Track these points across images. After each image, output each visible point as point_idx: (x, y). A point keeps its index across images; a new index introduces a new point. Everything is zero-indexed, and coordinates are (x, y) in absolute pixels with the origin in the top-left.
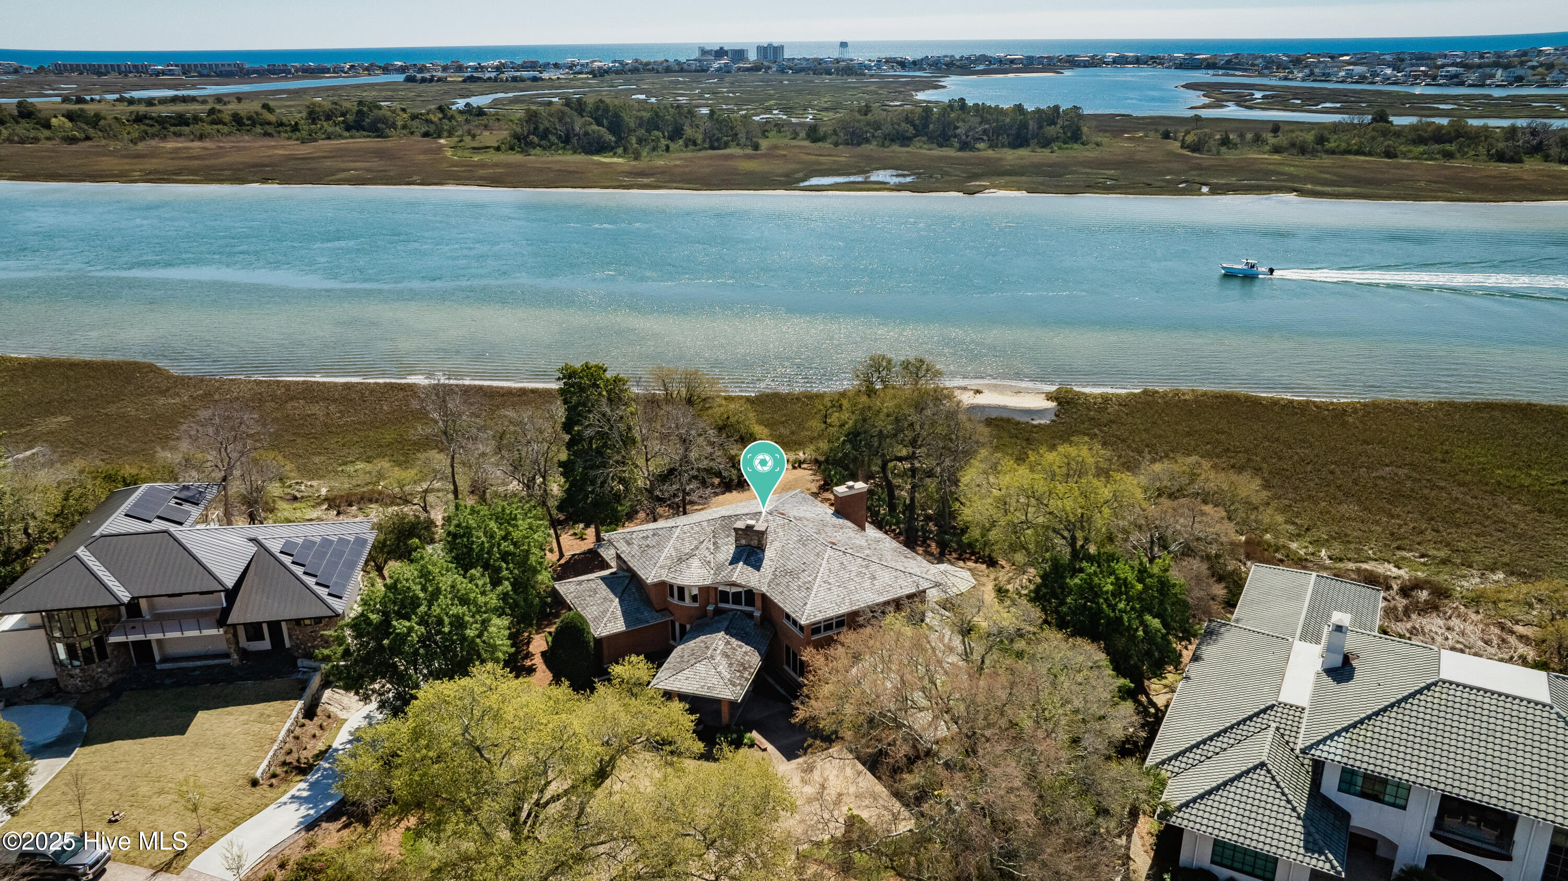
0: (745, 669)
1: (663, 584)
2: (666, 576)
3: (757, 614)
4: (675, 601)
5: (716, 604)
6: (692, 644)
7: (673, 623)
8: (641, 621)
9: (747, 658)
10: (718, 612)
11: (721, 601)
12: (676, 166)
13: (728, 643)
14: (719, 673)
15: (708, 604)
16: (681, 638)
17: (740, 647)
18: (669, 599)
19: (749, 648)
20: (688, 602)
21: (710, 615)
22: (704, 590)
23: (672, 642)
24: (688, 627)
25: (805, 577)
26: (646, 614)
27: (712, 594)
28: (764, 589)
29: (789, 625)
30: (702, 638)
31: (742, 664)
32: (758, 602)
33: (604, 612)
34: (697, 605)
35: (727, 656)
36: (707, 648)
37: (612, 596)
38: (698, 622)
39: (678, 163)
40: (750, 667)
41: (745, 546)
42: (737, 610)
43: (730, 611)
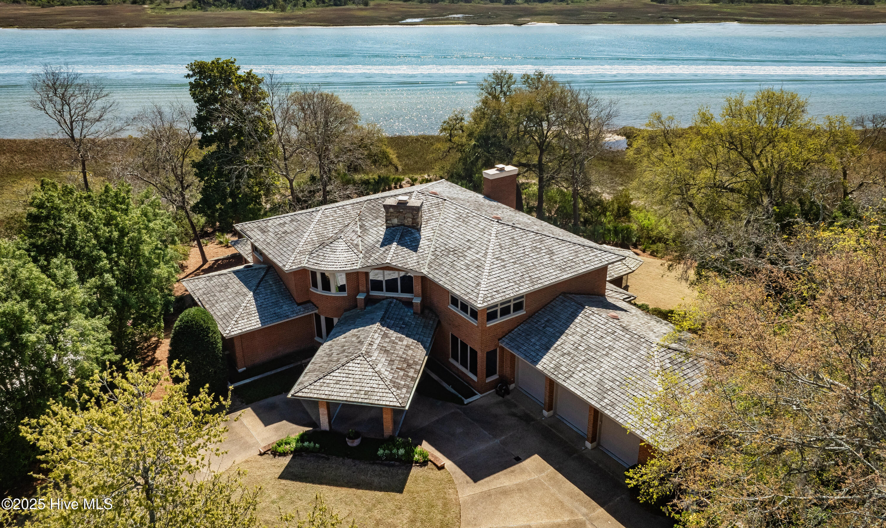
0: (409, 366)
1: (302, 272)
2: (306, 262)
3: (417, 301)
4: (319, 291)
5: (368, 292)
6: (341, 339)
7: (318, 317)
8: (279, 316)
9: (410, 352)
10: (370, 301)
11: (373, 289)
12: (311, 14)
13: (385, 336)
14: (379, 373)
15: (358, 292)
16: (328, 333)
17: (401, 340)
18: (312, 290)
19: (411, 340)
20: (334, 292)
21: (361, 304)
22: (352, 276)
23: (317, 339)
24: (336, 320)
25: (471, 255)
26: (285, 307)
27: (362, 280)
28: (425, 271)
29: (457, 311)
30: (354, 331)
31: (406, 360)
32: (417, 287)
33: (237, 307)
34: (345, 294)
35: (386, 351)
36: (361, 343)
37: (245, 290)
38: (347, 314)
39: (312, 13)
40: (416, 363)
41: (398, 225)
42: (393, 298)
43: (383, 299)
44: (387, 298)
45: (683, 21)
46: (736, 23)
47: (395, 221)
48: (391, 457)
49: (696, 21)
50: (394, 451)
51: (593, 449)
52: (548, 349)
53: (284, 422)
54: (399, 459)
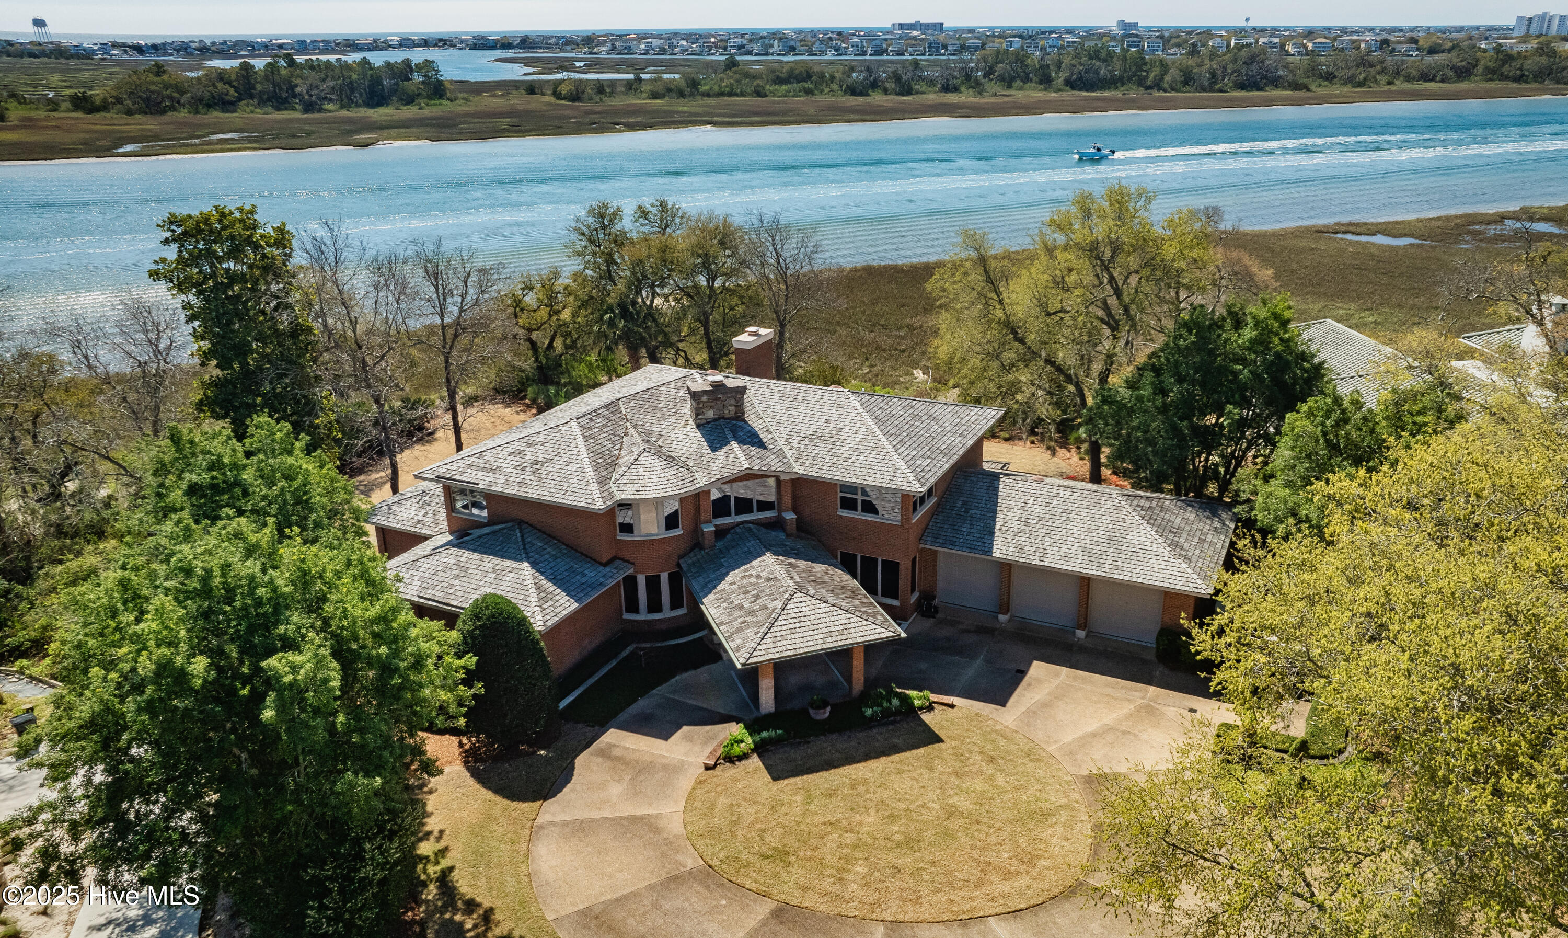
0: (853, 592)
2: (618, 492)
3: (791, 516)
4: (636, 536)
5: (711, 521)
6: (726, 587)
7: (631, 582)
8: (594, 587)
9: (836, 578)
11: (720, 515)
13: (789, 565)
14: (838, 606)
15: (699, 524)
17: (811, 567)
18: (622, 537)
19: (821, 566)
20: (660, 531)
22: (691, 500)
23: (628, 616)
25: (850, 437)
26: (594, 573)
27: (705, 504)
28: (801, 470)
29: (857, 515)
31: (843, 587)
32: (785, 497)
33: (519, 589)
36: (773, 580)
38: (688, 559)
40: (855, 588)
41: (715, 420)
42: (747, 522)
43: (733, 528)
44: (738, 524)
45: (631, 127)
46: (709, 127)
47: (710, 414)
48: (887, 713)
49: (651, 126)
50: (885, 704)
51: (1087, 636)
52: (992, 534)
53: (685, 728)
54: (898, 712)
